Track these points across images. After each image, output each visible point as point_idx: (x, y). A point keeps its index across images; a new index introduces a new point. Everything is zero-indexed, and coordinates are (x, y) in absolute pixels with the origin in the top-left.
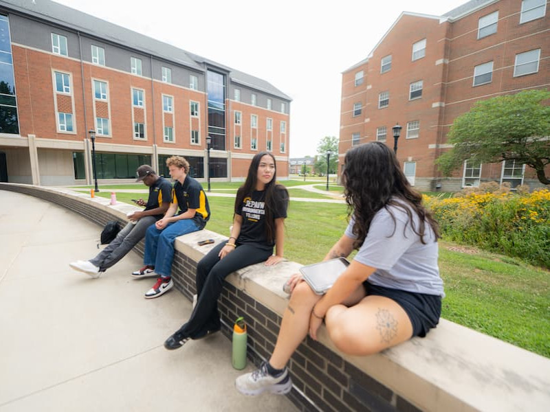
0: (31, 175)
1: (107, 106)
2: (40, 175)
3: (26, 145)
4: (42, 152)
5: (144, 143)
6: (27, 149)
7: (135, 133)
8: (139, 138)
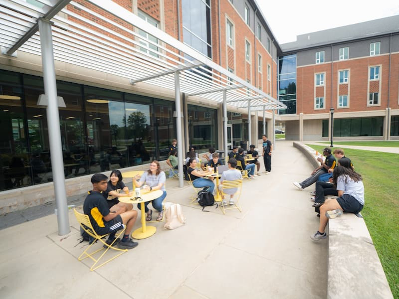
0: (299, 135)
1: (348, 86)
2: (304, 134)
3: (298, 119)
4: (306, 122)
5: (378, 108)
6: (299, 121)
7: (369, 101)
8: (372, 105)
